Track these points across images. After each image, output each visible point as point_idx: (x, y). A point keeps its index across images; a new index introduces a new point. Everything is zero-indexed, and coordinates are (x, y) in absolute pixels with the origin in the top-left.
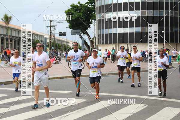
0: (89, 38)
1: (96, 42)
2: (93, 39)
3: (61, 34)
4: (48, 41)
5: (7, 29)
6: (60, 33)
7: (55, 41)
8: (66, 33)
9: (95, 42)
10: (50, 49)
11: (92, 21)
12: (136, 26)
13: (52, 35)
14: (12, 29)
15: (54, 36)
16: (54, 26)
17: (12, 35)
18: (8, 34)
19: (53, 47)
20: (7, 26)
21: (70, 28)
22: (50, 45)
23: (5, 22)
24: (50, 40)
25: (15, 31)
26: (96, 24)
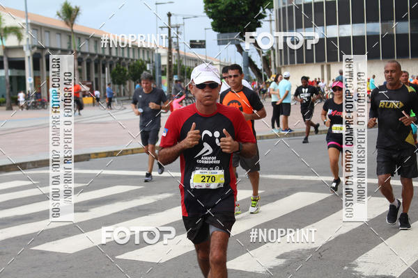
0: (259, 52)
1: (274, 61)
2: (269, 53)
3: (194, 45)
4: (164, 61)
5: (70, 37)
6: (191, 41)
7: (180, 61)
8: (205, 41)
9: (272, 59)
10: (170, 79)
11: (265, 13)
12: (368, 21)
13: (173, 46)
14: (80, 36)
15: (178, 50)
16: (178, 27)
17: (83, 50)
18: (73, 48)
19: (176, 74)
20: (68, 29)
21: (215, 31)
22: (170, 71)
23: (65, 20)
24: (170, 58)
25: (88, 40)
26: (274, 17)
